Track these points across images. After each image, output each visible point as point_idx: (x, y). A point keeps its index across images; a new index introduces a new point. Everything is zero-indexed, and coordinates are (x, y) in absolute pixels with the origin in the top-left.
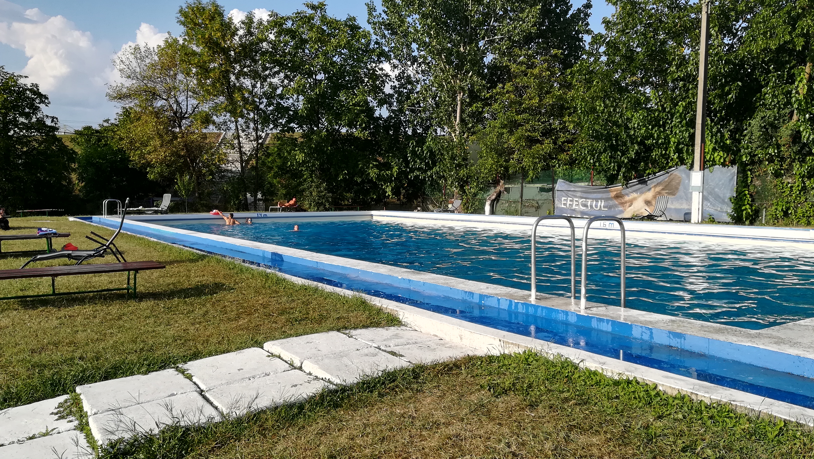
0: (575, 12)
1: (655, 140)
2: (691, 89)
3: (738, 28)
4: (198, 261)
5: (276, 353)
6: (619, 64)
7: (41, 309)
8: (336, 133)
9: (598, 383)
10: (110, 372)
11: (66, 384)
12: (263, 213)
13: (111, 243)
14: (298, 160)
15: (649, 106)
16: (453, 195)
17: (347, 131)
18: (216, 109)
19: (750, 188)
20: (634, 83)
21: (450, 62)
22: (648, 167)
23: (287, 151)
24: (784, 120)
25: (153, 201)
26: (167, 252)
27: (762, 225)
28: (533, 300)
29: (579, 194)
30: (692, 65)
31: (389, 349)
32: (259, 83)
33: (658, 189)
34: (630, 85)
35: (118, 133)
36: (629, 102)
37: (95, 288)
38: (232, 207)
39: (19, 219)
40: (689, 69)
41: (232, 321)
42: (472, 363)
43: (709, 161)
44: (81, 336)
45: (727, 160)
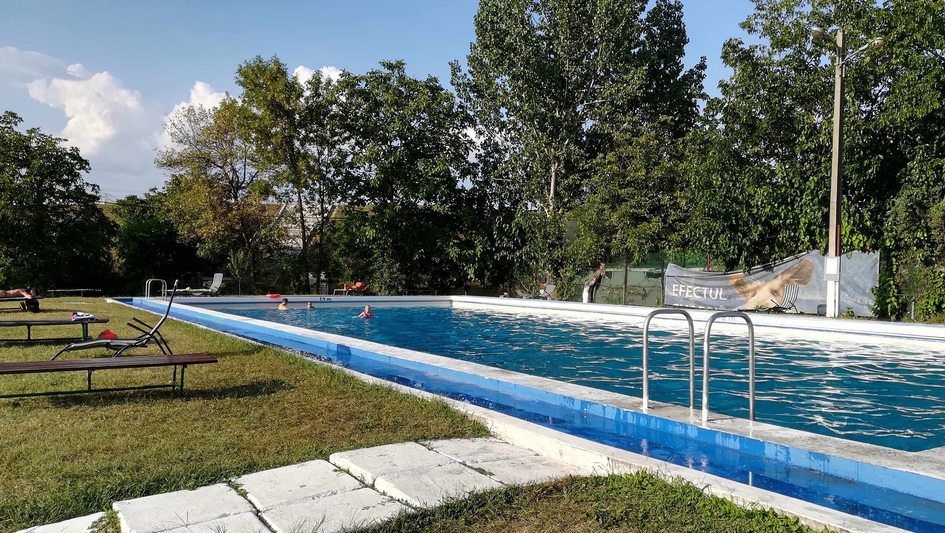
0: (687, 73)
1: (782, 220)
2: (824, 162)
3: (878, 94)
4: (253, 353)
5: (344, 467)
6: (738, 133)
7: (74, 408)
8: (412, 207)
9: (727, 514)
10: (152, 485)
11: (102, 499)
12: (327, 297)
13: (156, 331)
14: (368, 237)
15: (774, 181)
16: (546, 279)
17: (425, 204)
18: (277, 179)
19: (896, 277)
20: (757, 155)
21: (543, 129)
22: (774, 250)
23: (356, 227)
24: (934, 199)
25: (202, 281)
26: (218, 342)
27: (910, 321)
28: (644, 409)
29: (693, 281)
30: (825, 134)
31: (476, 466)
32: (326, 150)
33: (787, 276)
34: (752, 157)
35: (166, 203)
36: (751, 176)
37: (136, 384)
38: (291, 289)
39: (51, 299)
40: (821, 140)
41: (293, 426)
42: (575, 485)
43: (846, 245)
44: (119, 441)
45: (868, 244)
